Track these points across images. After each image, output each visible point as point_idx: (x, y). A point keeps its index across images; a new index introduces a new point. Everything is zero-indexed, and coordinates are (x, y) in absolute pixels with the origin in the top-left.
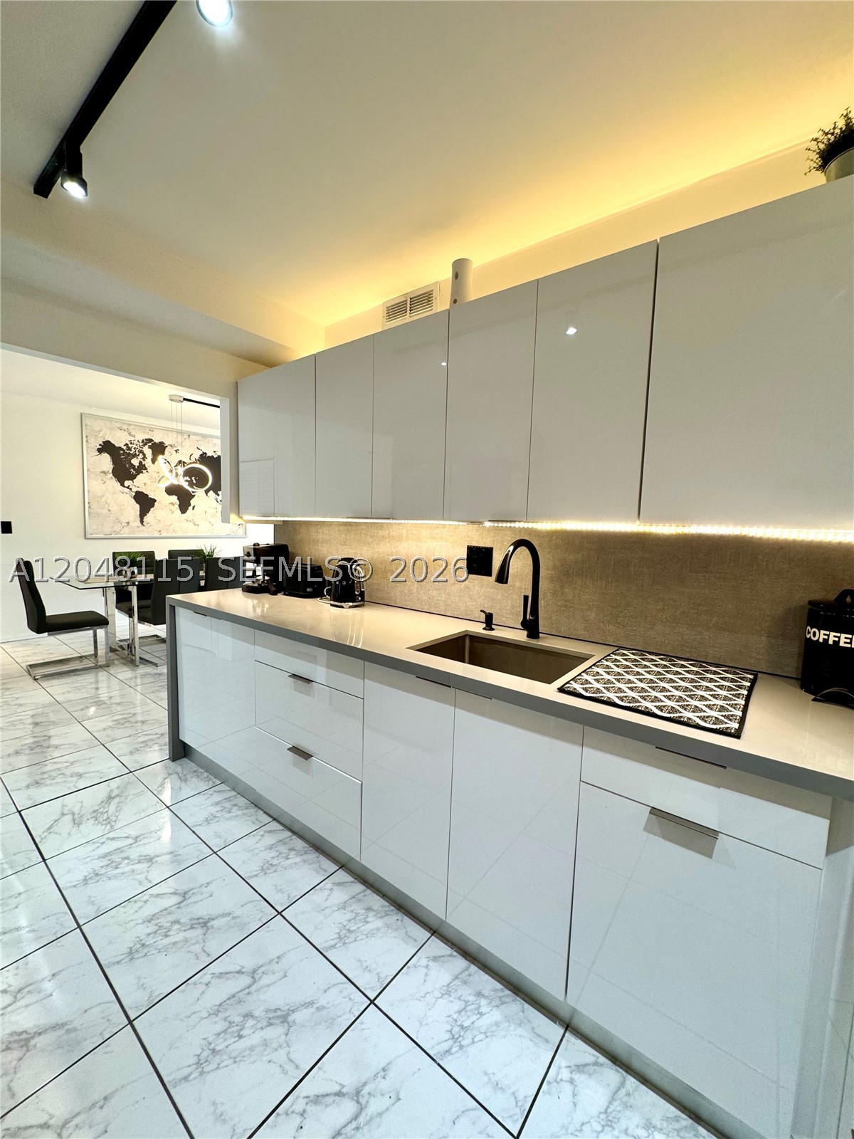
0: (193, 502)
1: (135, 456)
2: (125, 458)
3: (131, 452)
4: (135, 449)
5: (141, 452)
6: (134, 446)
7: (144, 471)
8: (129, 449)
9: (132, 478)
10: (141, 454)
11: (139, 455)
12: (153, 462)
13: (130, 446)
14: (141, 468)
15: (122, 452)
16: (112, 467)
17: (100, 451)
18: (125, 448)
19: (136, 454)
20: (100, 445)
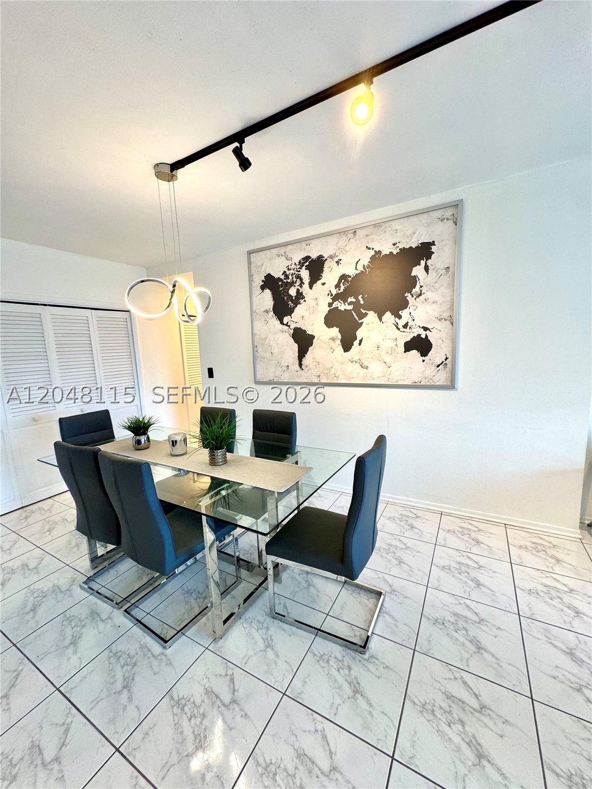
0: (360, 334)
1: (292, 284)
2: (283, 290)
3: (289, 281)
4: (292, 275)
5: (299, 277)
6: (292, 272)
7: (302, 301)
8: (287, 277)
9: (290, 312)
10: (298, 280)
11: (296, 282)
12: (311, 287)
13: (288, 273)
14: (300, 296)
15: (280, 283)
16: (272, 303)
17: (263, 288)
18: (282, 277)
19: (293, 281)
20: (263, 281)
